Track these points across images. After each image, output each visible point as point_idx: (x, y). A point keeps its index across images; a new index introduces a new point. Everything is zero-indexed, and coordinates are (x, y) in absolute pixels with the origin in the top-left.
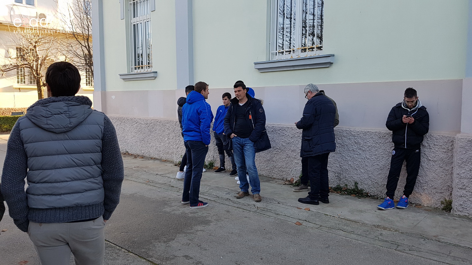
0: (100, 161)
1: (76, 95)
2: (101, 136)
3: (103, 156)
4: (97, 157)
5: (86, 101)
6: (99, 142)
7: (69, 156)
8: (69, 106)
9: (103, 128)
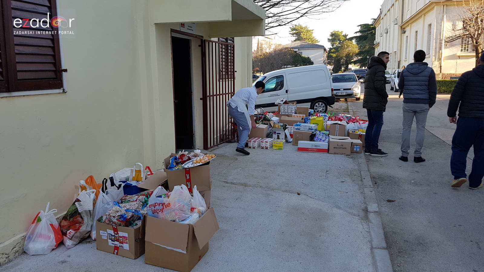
0: (427, 85)
1: (424, 61)
2: (428, 76)
3: (429, 83)
4: (427, 83)
5: (426, 64)
6: (428, 78)
7: (417, 82)
8: (419, 65)
9: (430, 73)
